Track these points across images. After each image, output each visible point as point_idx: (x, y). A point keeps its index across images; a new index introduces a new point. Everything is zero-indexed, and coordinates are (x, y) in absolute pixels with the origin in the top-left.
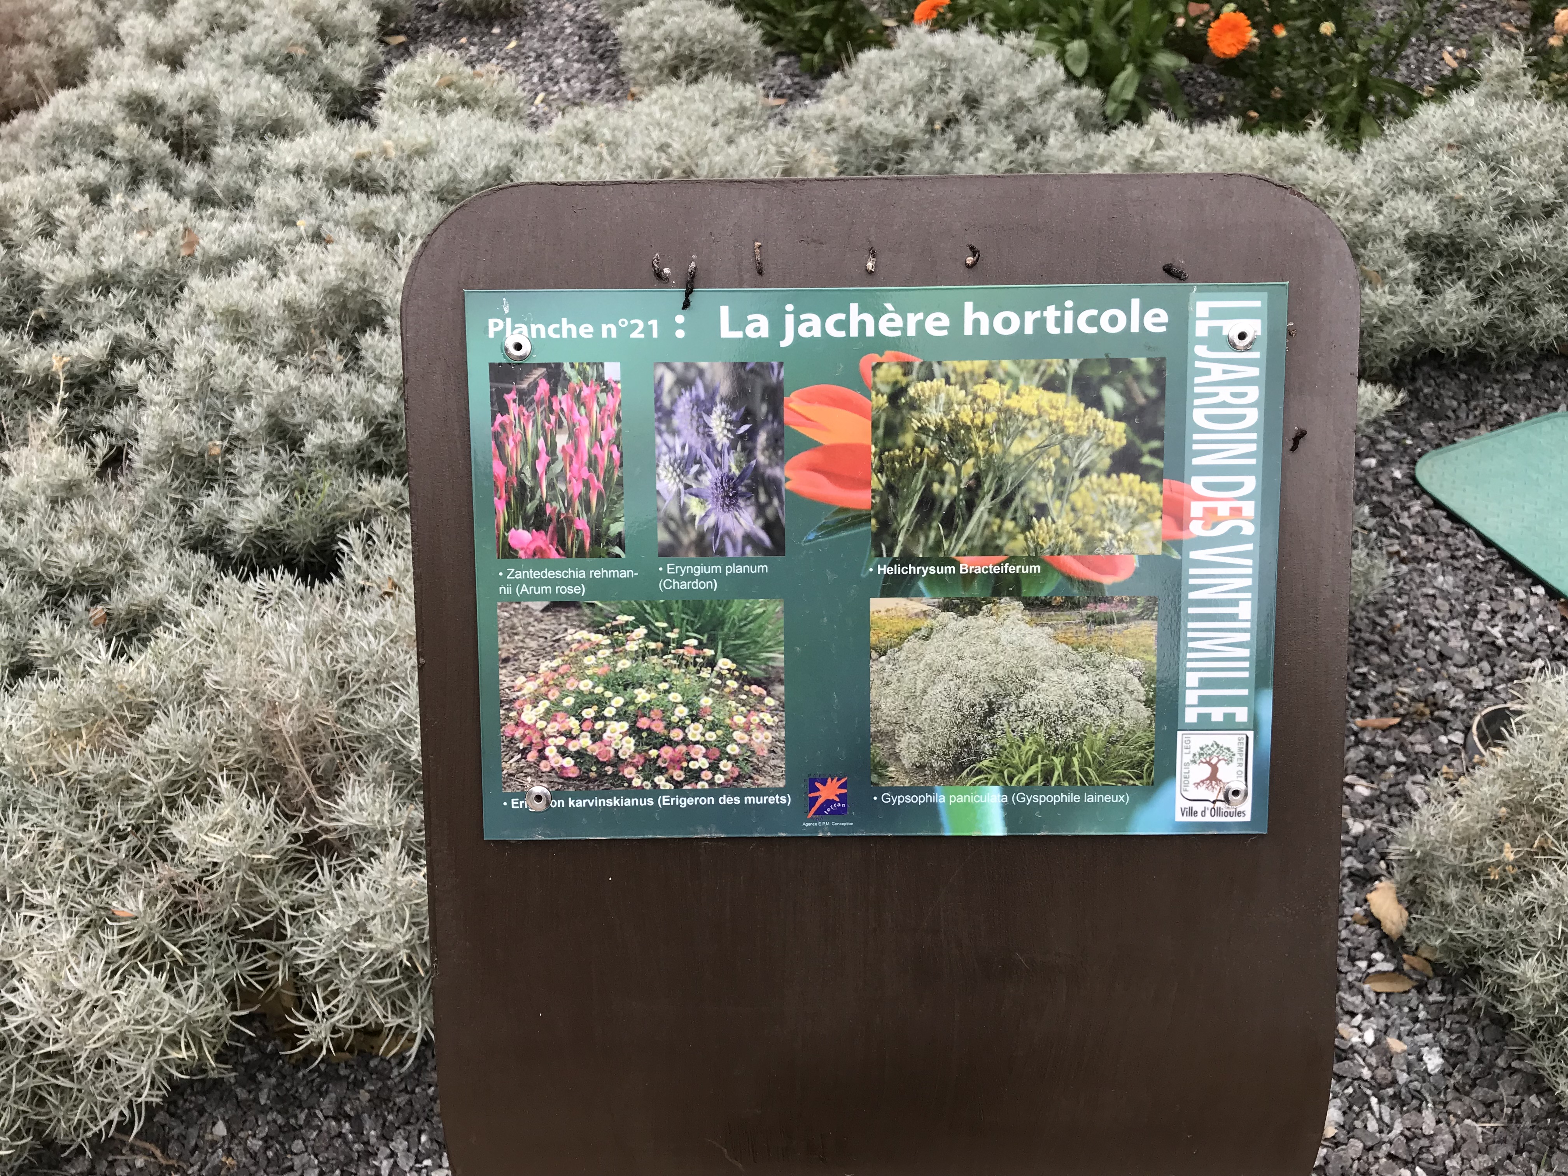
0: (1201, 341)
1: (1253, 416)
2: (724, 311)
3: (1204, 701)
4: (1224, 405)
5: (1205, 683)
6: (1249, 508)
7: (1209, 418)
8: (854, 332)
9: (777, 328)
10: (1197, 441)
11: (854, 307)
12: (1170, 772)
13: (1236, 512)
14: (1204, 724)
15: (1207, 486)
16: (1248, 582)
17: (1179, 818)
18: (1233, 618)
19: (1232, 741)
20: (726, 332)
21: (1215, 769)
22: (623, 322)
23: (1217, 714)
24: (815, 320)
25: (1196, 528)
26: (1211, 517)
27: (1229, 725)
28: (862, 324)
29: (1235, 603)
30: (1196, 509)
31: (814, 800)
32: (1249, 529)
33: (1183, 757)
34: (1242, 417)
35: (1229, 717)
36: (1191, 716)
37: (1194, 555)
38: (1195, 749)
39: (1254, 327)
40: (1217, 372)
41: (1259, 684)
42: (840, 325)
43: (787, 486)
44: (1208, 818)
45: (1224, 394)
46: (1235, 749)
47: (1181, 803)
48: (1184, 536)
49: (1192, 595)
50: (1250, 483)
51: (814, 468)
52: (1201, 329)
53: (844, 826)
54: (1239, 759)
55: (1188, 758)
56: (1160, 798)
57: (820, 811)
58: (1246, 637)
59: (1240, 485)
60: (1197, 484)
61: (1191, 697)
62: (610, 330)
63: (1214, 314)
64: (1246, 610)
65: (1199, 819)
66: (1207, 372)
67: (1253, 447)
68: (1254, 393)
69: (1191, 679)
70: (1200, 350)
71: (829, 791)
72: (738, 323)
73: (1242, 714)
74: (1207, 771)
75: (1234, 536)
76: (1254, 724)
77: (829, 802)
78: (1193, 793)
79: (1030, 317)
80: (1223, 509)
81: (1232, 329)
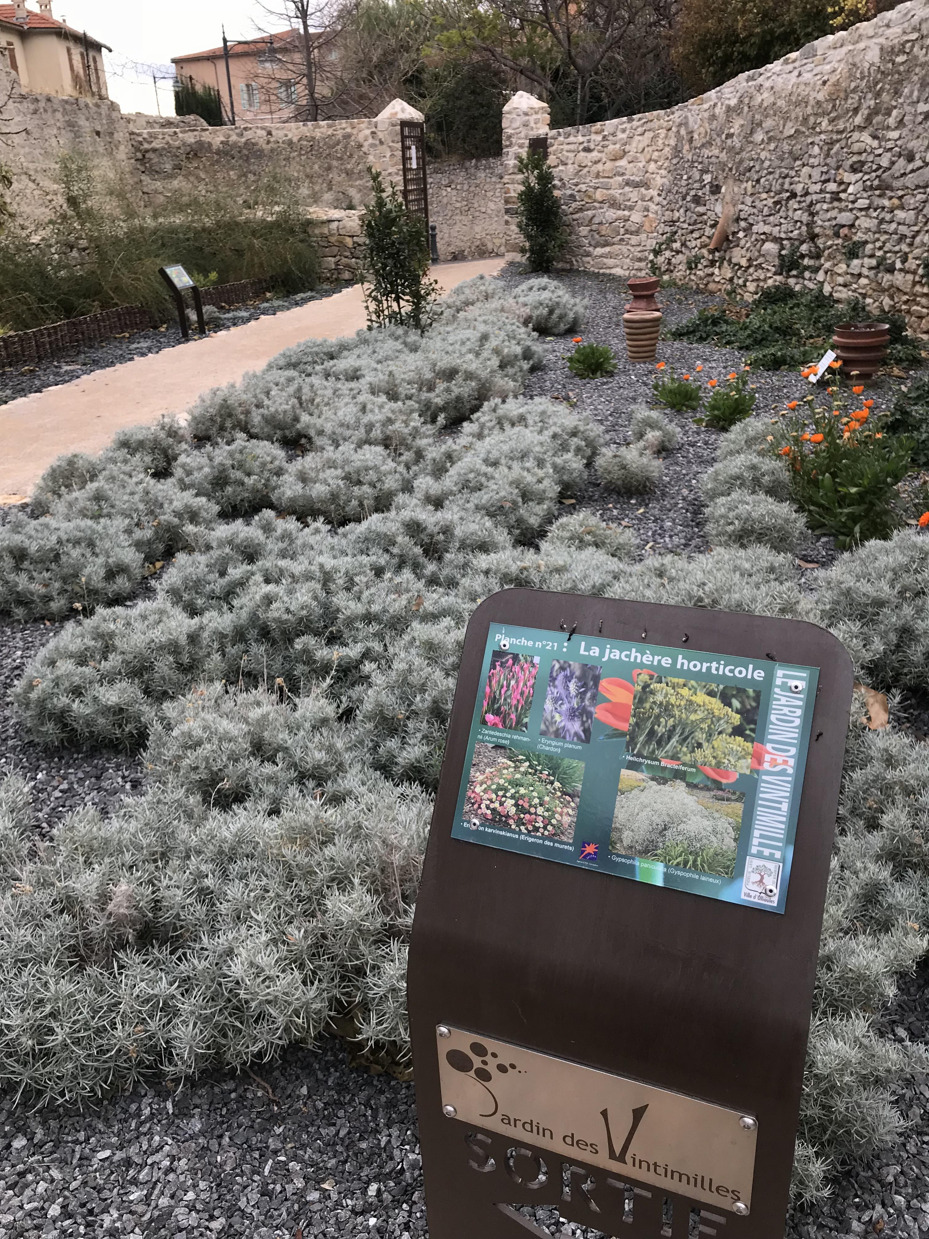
0: (778, 686)
1: (798, 722)
2: (583, 643)
3: (761, 845)
4: (785, 715)
5: (762, 836)
6: (792, 762)
7: (778, 719)
8: (632, 660)
9: (602, 654)
10: (771, 728)
11: (634, 650)
12: (741, 874)
13: (785, 762)
14: (760, 855)
15: (773, 748)
16: (788, 794)
17: (743, 897)
18: (779, 809)
19: (772, 866)
20: (582, 652)
21: (762, 877)
22: (544, 642)
23: (767, 852)
24: (618, 652)
25: (766, 766)
26: (774, 763)
27: (771, 858)
28: (636, 657)
29: (780, 803)
30: (767, 757)
31: (583, 852)
32: (790, 771)
33: (748, 869)
34: (792, 722)
35: (772, 855)
36: (754, 850)
37: (764, 777)
38: (754, 866)
39: (802, 685)
40: (783, 701)
41: (787, 842)
42: (626, 656)
43: (595, 716)
44: (756, 900)
45: (786, 710)
46: (773, 870)
47: (744, 890)
48: (761, 768)
49: (761, 795)
50: (793, 751)
51: (607, 711)
52: (778, 682)
53: (594, 866)
54: (774, 875)
55: (750, 870)
56: (735, 885)
57: (585, 857)
58: (784, 819)
59: (788, 751)
60: (769, 747)
61: (755, 841)
62: (539, 644)
63: (785, 676)
64: (785, 807)
65: (752, 899)
66: (779, 700)
67: (796, 735)
68: (799, 712)
69: (756, 833)
70: (777, 690)
71: (590, 849)
72: (587, 649)
73: (778, 855)
74: (758, 878)
75: (783, 773)
76: (783, 861)
77: (589, 854)
78: (751, 886)
79: (705, 665)
80: (780, 760)
81: (793, 683)
